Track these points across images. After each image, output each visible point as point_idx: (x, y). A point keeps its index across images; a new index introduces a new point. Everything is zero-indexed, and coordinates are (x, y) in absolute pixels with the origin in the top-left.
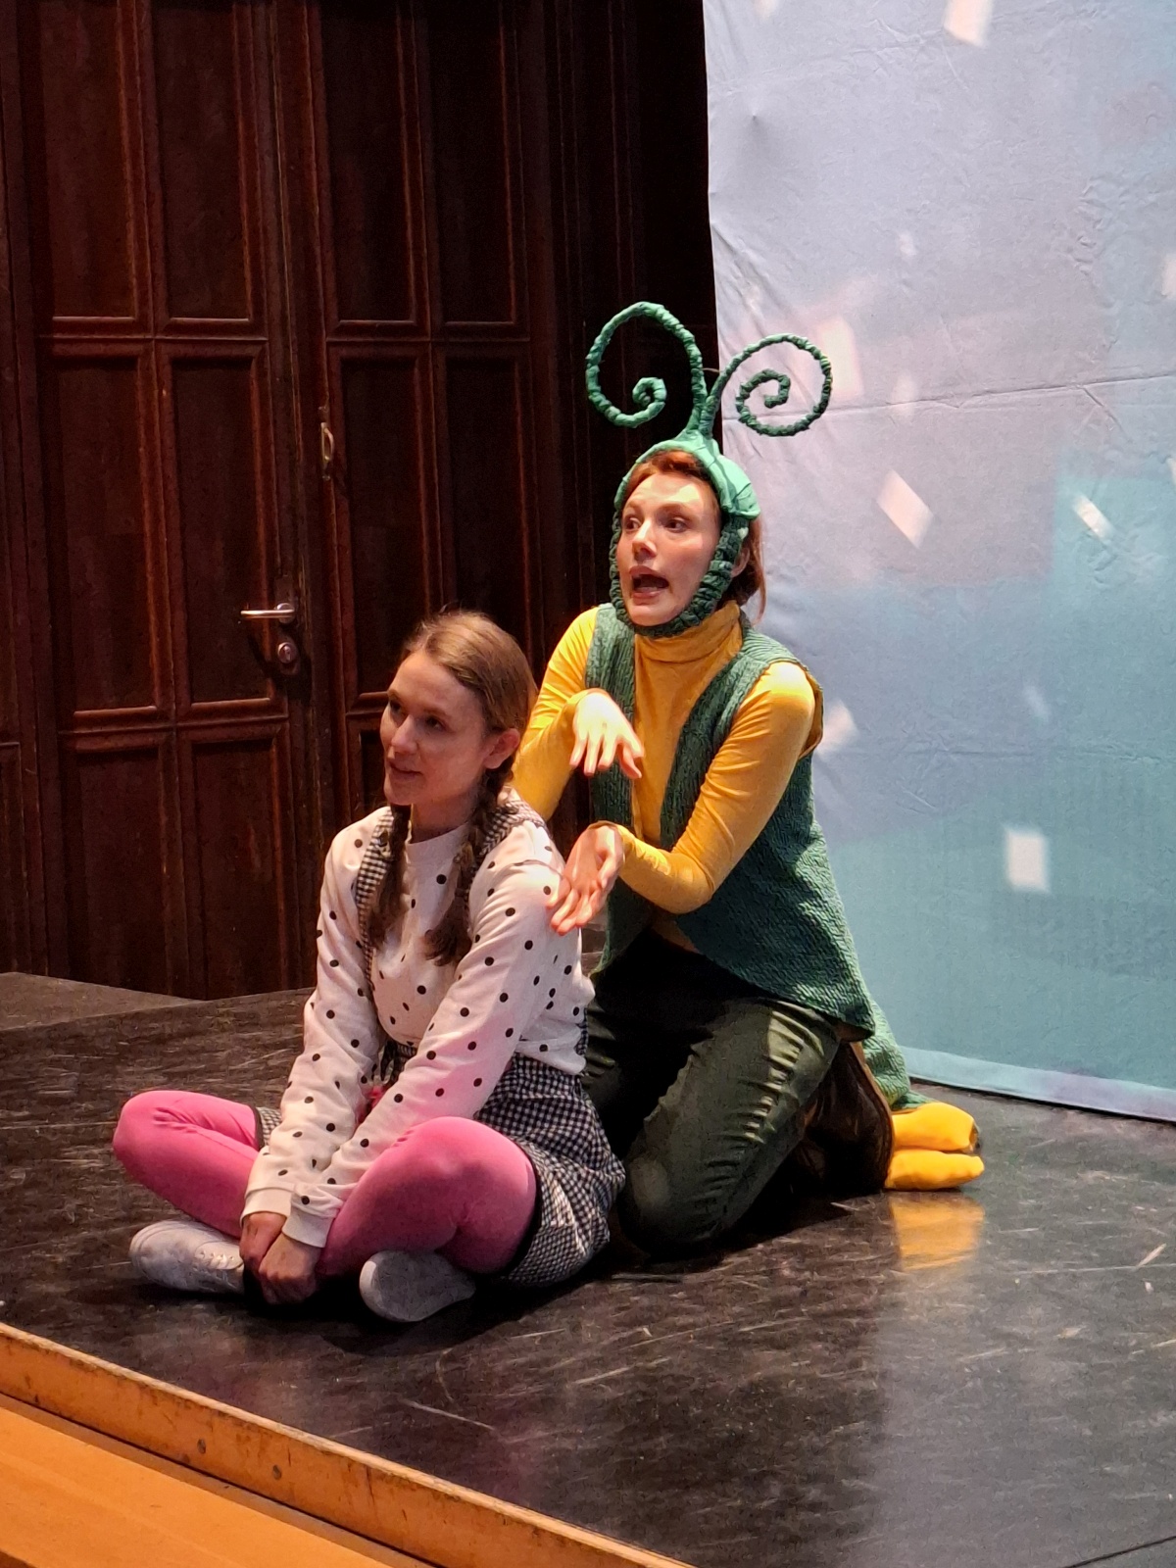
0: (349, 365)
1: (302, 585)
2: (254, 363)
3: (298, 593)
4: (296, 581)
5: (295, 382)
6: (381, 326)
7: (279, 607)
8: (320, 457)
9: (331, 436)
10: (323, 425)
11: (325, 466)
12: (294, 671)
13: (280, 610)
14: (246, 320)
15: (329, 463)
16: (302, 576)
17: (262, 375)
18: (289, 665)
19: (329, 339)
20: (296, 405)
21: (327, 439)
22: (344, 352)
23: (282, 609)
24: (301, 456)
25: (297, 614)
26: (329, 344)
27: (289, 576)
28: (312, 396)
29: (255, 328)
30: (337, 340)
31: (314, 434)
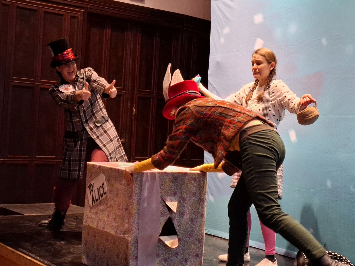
0: (139, 98)
1: (126, 137)
2: (122, 96)
5: (129, 100)
6: (146, 91)
8: (132, 113)
9: (135, 110)
15: (134, 115)
16: (127, 135)
17: (123, 98)
19: (136, 93)
20: (129, 104)
21: (134, 110)
22: (138, 95)
23: (122, 140)
24: (129, 113)
26: (136, 94)
27: (124, 135)
28: (132, 103)
29: (123, 89)
30: (138, 93)
31: (132, 109)
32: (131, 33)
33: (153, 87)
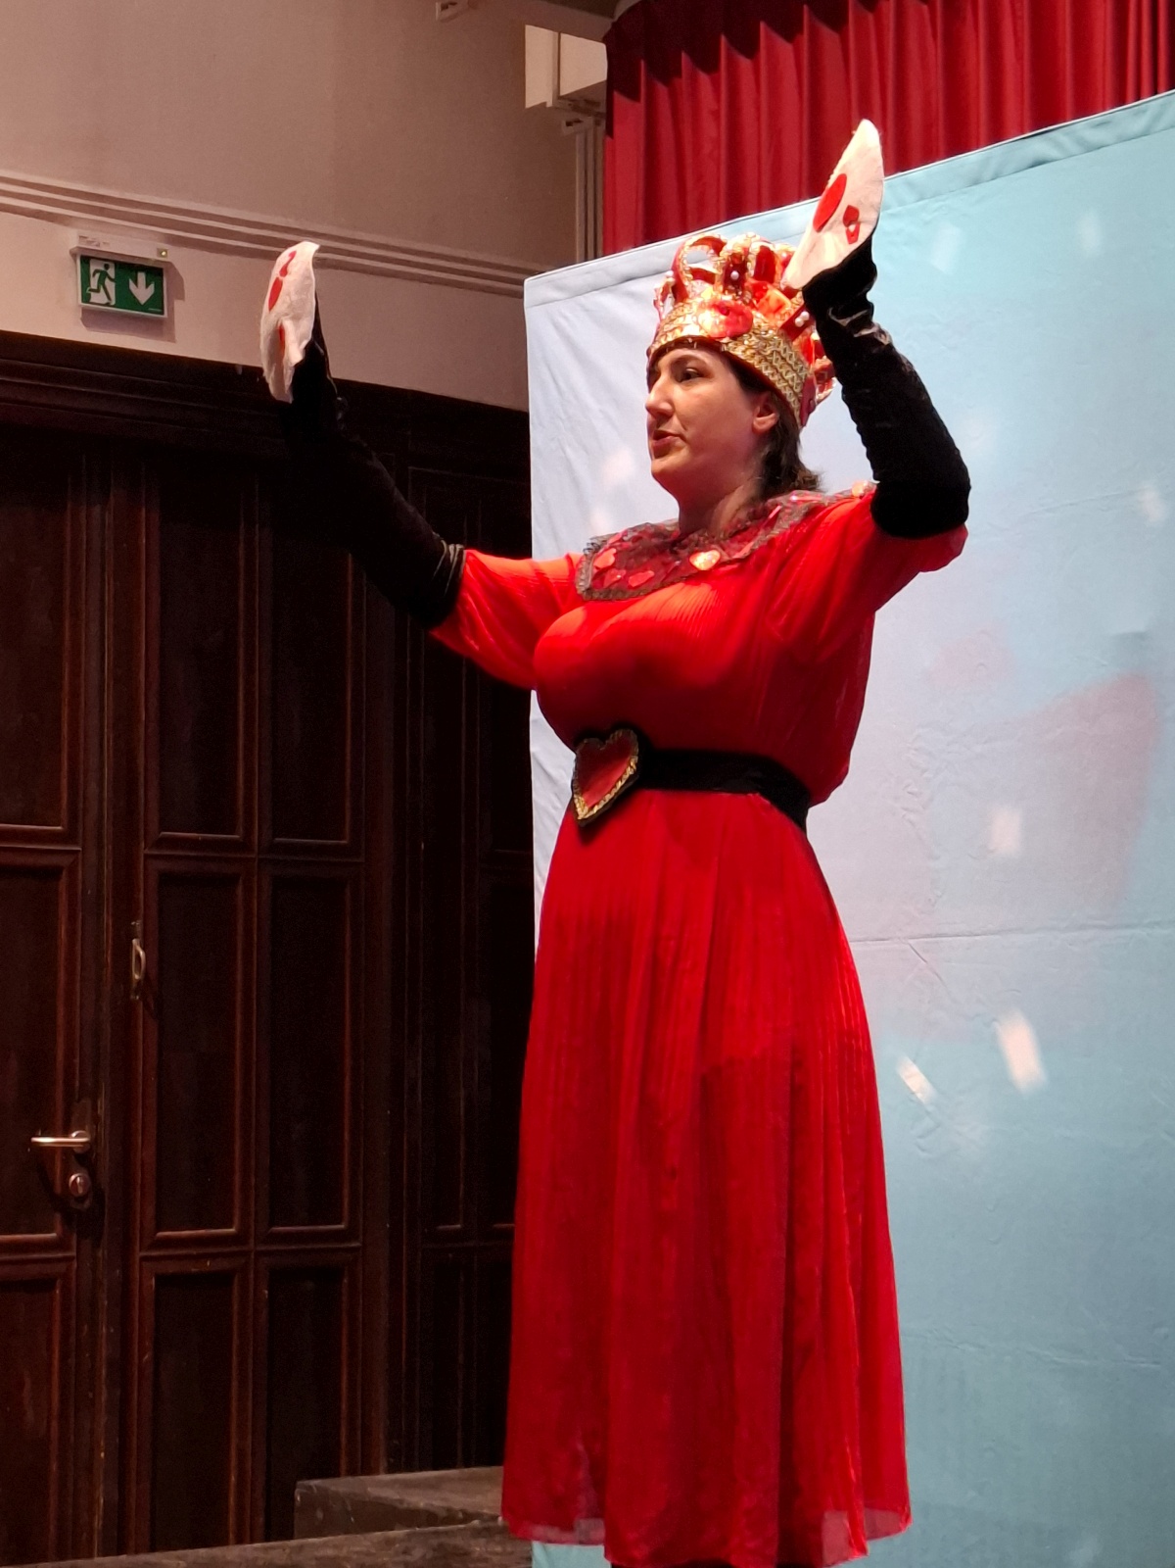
0: (166, 879)
1: (101, 1112)
2: (64, 873)
3: (96, 1120)
4: (95, 1108)
5: (108, 894)
6: (205, 840)
7: (74, 1135)
8: (129, 974)
9: (142, 953)
10: (134, 941)
11: (134, 985)
12: (87, 1204)
13: (75, 1138)
14: (59, 828)
15: (139, 982)
16: (102, 1103)
17: (72, 885)
18: (81, 1199)
19: (147, 851)
20: (107, 919)
21: (138, 956)
22: (162, 865)
23: (77, 1136)
24: (108, 972)
25: (94, 1142)
26: (147, 857)
27: (87, 1102)
28: (125, 909)
29: (68, 837)
30: (155, 852)
31: (123, 952)
32: (97, 510)
33: (249, 812)
